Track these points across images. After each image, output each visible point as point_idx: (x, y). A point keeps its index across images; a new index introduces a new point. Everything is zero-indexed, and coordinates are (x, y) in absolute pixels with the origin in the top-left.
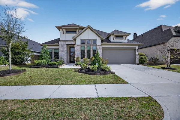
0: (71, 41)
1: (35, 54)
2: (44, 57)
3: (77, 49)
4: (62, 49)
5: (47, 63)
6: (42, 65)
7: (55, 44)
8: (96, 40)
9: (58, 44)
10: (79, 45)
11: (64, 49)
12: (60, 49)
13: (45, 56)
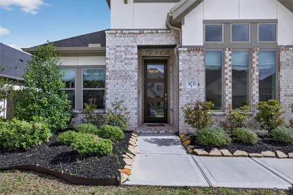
0: (157, 30)
1: (17, 88)
2: (39, 103)
3: (186, 67)
4: (118, 66)
5: (49, 135)
6: (21, 149)
7: (90, 46)
8: (276, 21)
9: (104, 45)
10: (196, 49)
11: (128, 68)
12: (110, 68)
13: (44, 100)
